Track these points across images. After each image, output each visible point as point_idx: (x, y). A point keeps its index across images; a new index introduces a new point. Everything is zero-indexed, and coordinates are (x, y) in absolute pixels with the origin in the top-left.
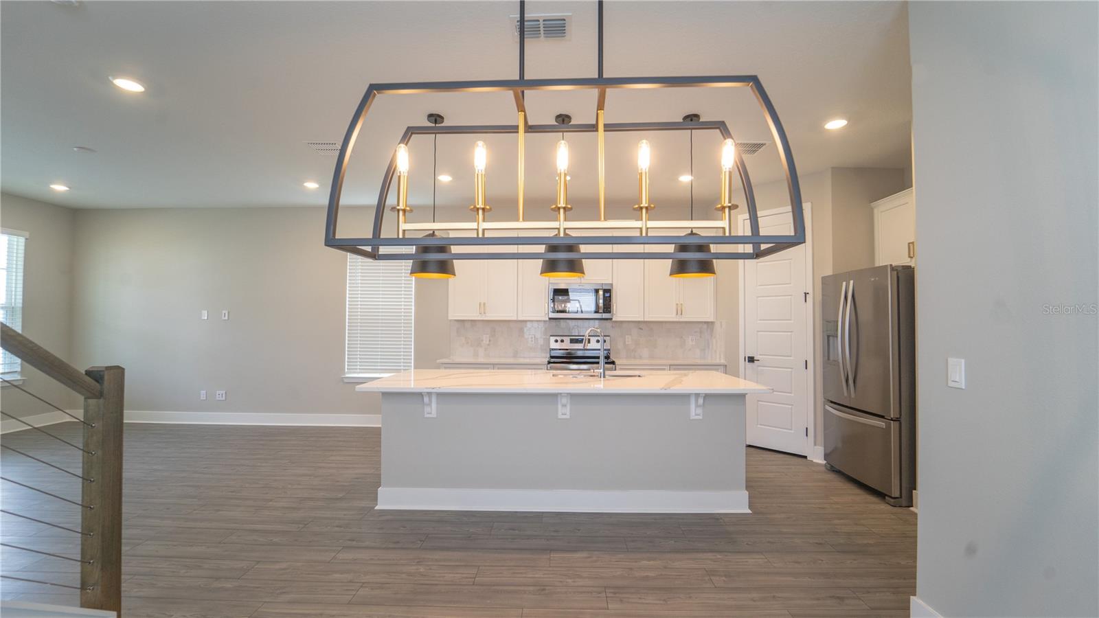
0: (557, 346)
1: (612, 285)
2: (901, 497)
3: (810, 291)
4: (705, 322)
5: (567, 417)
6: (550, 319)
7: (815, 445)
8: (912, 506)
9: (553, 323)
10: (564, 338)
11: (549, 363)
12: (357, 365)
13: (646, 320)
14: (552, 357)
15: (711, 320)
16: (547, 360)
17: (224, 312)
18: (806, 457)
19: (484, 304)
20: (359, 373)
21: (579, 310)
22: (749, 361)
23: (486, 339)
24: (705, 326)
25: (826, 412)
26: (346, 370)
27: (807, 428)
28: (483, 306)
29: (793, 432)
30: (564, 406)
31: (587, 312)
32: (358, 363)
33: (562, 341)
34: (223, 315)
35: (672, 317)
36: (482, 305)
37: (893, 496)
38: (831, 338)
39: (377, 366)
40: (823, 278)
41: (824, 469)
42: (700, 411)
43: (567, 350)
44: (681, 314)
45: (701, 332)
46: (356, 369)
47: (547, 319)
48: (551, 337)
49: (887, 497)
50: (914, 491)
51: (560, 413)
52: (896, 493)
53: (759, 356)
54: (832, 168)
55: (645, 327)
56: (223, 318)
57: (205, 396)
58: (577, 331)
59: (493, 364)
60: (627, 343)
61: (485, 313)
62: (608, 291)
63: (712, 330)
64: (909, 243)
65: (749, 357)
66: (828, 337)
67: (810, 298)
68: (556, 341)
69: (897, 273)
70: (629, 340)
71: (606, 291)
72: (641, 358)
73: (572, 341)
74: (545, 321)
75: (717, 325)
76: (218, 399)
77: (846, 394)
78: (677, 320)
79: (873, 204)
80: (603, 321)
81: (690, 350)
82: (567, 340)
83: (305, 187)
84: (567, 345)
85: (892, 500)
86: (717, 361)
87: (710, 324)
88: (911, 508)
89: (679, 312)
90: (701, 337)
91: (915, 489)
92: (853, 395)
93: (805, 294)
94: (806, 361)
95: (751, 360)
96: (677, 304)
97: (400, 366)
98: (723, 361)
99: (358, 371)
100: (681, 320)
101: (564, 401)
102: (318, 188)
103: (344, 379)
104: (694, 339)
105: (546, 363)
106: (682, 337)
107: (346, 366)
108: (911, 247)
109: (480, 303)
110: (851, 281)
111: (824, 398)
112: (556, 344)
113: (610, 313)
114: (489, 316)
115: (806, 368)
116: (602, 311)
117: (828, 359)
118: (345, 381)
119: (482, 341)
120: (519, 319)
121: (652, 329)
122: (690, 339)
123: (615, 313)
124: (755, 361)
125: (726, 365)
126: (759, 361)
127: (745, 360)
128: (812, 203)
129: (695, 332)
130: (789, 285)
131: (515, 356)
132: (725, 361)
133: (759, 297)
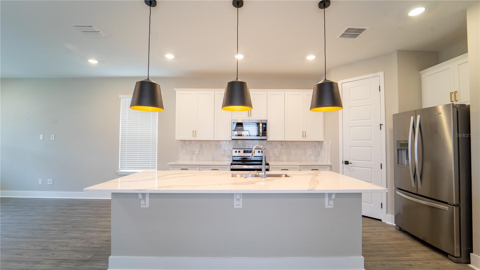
0: (237, 154)
1: (267, 120)
2: (461, 257)
3: (383, 123)
4: (317, 141)
5: (241, 207)
6: (233, 139)
7: (387, 213)
8: (470, 263)
9: (234, 142)
10: (240, 150)
11: (232, 164)
12: (125, 165)
13: (285, 140)
14: (234, 161)
15: (321, 139)
16: (231, 162)
17: (52, 136)
18: (381, 220)
19: (196, 131)
20: (127, 169)
21: (249, 135)
22: (345, 164)
23: (197, 150)
24: (318, 143)
25: (396, 195)
26: (120, 168)
27: (382, 204)
28: (194, 133)
29: (372, 205)
30: (238, 200)
31: (253, 136)
32: (127, 164)
33: (239, 152)
34: (52, 137)
35: (300, 138)
36: (194, 132)
37: (455, 256)
38: (400, 151)
39: (137, 165)
40: (393, 115)
41: (394, 229)
42: (331, 202)
43: (242, 156)
44: (305, 137)
45: (315, 147)
47: (231, 140)
48: (233, 150)
49: (449, 256)
50: (471, 254)
51: (235, 204)
52: (457, 254)
53: (351, 161)
54: (397, 50)
55: (284, 144)
56: (52, 139)
57: (41, 182)
58: (247, 146)
59: (200, 165)
60: (275, 153)
61: (196, 136)
62: (265, 124)
63: (322, 146)
64: (451, 93)
65: (345, 161)
66: (398, 150)
67: (383, 127)
68: (236, 152)
69: (457, 109)
70: (276, 151)
71: (263, 124)
72: (282, 161)
73: (244, 152)
74: (230, 141)
75: (325, 143)
76: (48, 184)
77: (413, 185)
78: (303, 140)
79: (421, 72)
80: (261, 141)
81: (309, 156)
82: (242, 151)
83: (89, 63)
84: (242, 154)
85: (455, 259)
86: (325, 163)
87: (320, 143)
88: (469, 265)
89: (304, 135)
90: (315, 149)
91: (472, 252)
92: (420, 187)
93: (380, 125)
94: (381, 164)
95: (347, 163)
96: (303, 131)
97: (150, 166)
98: (329, 163)
99: (126, 168)
100: (305, 140)
101: (238, 197)
102: (97, 63)
103: (118, 173)
104: (311, 150)
105: (230, 165)
106: (305, 150)
107: (120, 166)
108: (453, 95)
109: (193, 131)
110: (418, 116)
111: (395, 187)
112: (236, 153)
113: (266, 136)
114: (198, 138)
115: (381, 168)
116: (261, 135)
117: (398, 163)
118: (119, 174)
119: (195, 151)
120: (215, 139)
121: (288, 145)
122: (309, 151)
123: (268, 136)
124: (349, 164)
125: (331, 166)
126: (351, 163)
127: (343, 163)
128: (384, 72)
129: (312, 147)
130: (370, 120)
131: (213, 160)
132: (331, 163)
133: (351, 127)
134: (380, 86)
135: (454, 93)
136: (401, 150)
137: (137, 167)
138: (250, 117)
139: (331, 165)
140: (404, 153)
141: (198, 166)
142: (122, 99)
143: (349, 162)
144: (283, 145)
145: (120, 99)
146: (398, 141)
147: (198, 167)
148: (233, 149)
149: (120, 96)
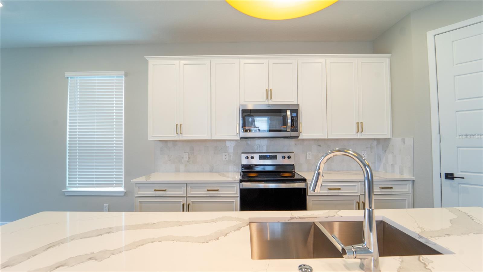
0: (248, 162)
1: (298, 105)
4: (375, 139)
6: (242, 138)
9: (244, 141)
10: (254, 155)
11: (241, 181)
12: (76, 181)
13: (327, 137)
15: (387, 135)
16: (239, 177)
19: (181, 125)
20: (79, 187)
22: (447, 178)
23: (186, 157)
24: (376, 142)
26: (68, 185)
28: (179, 128)
32: (77, 179)
33: (252, 158)
35: (352, 134)
36: (179, 126)
39: (93, 181)
44: (361, 132)
45: (371, 148)
46: (76, 184)
47: (239, 138)
48: (242, 155)
53: (460, 173)
55: (322, 143)
58: (266, 148)
59: (187, 183)
60: (308, 158)
61: (181, 133)
62: (296, 111)
65: (446, 174)
68: (247, 158)
70: (310, 156)
71: (292, 111)
73: (261, 158)
74: (236, 140)
75: (397, 142)
78: (358, 137)
82: (256, 156)
84: (257, 161)
89: (360, 128)
90: (371, 152)
95: (449, 176)
96: (358, 123)
97: (113, 181)
100: (361, 137)
103: (65, 193)
104: (366, 153)
105: (239, 182)
107: (68, 182)
109: (177, 125)
112: (247, 160)
113: (297, 131)
114: (185, 137)
116: (289, 130)
118: (66, 195)
119: (183, 158)
120: (213, 138)
121: (329, 145)
122: (363, 154)
123: (300, 131)
124: (454, 178)
125: (413, 181)
127: (441, 177)
129: (367, 148)
131: (211, 171)
132: (414, 177)
133: (458, 111)
137: (93, 184)
138: (270, 100)
139: (415, 179)
141: (183, 184)
142: (70, 78)
143: (455, 176)
144: (320, 146)
145: (68, 78)
147: (184, 187)
148: (242, 153)
149: (67, 74)
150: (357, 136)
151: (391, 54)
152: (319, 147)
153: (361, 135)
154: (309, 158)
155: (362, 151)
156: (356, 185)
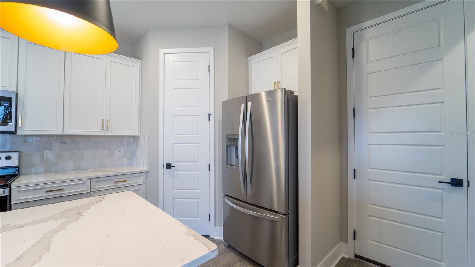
1: (16, 94)
3: (212, 112)
4: (132, 136)
7: (215, 226)
15: (135, 133)
18: (208, 236)
22: (167, 168)
24: (132, 139)
25: (224, 203)
27: (209, 215)
29: (200, 219)
35: (98, 131)
38: (229, 148)
40: (223, 102)
41: (222, 247)
44: (108, 129)
45: (128, 145)
53: (175, 163)
54: (229, 24)
60: (45, 157)
62: (10, 101)
63: (137, 143)
64: (275, 83)
65: (167, 164)
66: (227, 146)
67: (212, 118)
69: (287, 96)
70: (49, 155)
72: (64, 171)
75: (142, 139)
77: (243, 192)
78: (103, 134)
79: (249, 58)
81: (118, 159)
86: (141, 169)
87: (135, 138)
89: (105, 126)
90: (128, 148)
92: (250, 193)
93: (209, 114)
94: (209, 165)
95: (169, 166)
96: (103, 120)
98: (145, 169)
100: (106, 134)
104: (122, 150)
106: (110, 149)
108: (276, 85)
110: (249, 103)
111: (223, 193)
115: (209, 170)
117: (227, 164)
121: (77, 142)
122: (118, 150)
123: (20, 125)
124: (172, 167)
125: (147, 173)
126: (175, 167)
127: (164, 167)
128: (214, 48)
129: (123, 144)
130: (197, 108)
132: (148, 169)
133: (175, 116)
134: (209, 65)
135: (277, 83)
136: (230, 146)
139: (148, 171)
140: (233, 150)
143: (172, 165)
144: (65, 143)
146: (227, 136)
150: (103, 132)
151: (141, 61)
152: (63, 144)
153: (107, 133)
154: (47, 157)
155: (118, 148)
156: (85, 183)
